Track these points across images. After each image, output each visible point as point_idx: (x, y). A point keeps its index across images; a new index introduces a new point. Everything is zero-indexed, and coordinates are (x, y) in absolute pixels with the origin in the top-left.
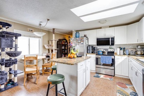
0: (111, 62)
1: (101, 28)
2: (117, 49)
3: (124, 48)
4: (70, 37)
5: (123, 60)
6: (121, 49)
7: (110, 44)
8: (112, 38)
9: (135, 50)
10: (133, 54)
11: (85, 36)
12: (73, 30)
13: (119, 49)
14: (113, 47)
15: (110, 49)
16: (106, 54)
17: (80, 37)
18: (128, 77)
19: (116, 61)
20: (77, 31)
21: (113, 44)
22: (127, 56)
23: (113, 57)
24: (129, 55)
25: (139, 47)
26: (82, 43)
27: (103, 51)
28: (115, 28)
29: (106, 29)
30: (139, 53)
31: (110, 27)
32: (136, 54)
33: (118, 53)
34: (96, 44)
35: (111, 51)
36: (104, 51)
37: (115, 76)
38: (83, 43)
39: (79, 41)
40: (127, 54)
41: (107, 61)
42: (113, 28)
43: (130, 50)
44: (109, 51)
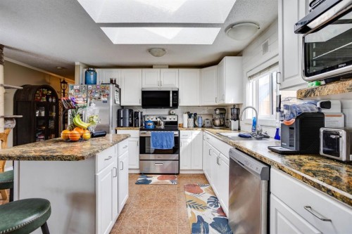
0: (173, 145)
1: (151, 67)
2: (182, 116)
3: (195, 114)
4: (64, 82)
5: (194, 139)
6: (190, 116)
7: (171, 105)
8: (174, 92)
9: (211, 119)
10: (209, 125)
11: (112, 82)
12: (77, 63)
13: (186, 116)
14: (174, 111)
15: (170, 117)
16: (162, 127)
17: (98, 84)
18: (202, 170)
19: (181, 140)
20: (90, 68)
21: (176, 105)
22: (200, 129)
23: (176, 133)
24: (202, 127)
25: (218, 112)
26: (103, 99)
27: (154, 120)
28: (181, 70)
29: (162, 70)
30: (217, 122)
31: (171, 67)
32: (213, 125)
33: (186, 125)
34: (141, 105)
35: (172, 120)
36: (159, 120)
37: (181, 172)
38: (106, 99)
39: (97, 96)
40: (200, 125)
41: (165, 144)
42: (176, 70)
43: (204, 118)
44: (168, 120)
